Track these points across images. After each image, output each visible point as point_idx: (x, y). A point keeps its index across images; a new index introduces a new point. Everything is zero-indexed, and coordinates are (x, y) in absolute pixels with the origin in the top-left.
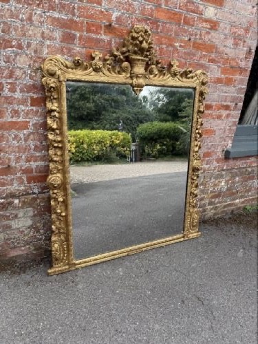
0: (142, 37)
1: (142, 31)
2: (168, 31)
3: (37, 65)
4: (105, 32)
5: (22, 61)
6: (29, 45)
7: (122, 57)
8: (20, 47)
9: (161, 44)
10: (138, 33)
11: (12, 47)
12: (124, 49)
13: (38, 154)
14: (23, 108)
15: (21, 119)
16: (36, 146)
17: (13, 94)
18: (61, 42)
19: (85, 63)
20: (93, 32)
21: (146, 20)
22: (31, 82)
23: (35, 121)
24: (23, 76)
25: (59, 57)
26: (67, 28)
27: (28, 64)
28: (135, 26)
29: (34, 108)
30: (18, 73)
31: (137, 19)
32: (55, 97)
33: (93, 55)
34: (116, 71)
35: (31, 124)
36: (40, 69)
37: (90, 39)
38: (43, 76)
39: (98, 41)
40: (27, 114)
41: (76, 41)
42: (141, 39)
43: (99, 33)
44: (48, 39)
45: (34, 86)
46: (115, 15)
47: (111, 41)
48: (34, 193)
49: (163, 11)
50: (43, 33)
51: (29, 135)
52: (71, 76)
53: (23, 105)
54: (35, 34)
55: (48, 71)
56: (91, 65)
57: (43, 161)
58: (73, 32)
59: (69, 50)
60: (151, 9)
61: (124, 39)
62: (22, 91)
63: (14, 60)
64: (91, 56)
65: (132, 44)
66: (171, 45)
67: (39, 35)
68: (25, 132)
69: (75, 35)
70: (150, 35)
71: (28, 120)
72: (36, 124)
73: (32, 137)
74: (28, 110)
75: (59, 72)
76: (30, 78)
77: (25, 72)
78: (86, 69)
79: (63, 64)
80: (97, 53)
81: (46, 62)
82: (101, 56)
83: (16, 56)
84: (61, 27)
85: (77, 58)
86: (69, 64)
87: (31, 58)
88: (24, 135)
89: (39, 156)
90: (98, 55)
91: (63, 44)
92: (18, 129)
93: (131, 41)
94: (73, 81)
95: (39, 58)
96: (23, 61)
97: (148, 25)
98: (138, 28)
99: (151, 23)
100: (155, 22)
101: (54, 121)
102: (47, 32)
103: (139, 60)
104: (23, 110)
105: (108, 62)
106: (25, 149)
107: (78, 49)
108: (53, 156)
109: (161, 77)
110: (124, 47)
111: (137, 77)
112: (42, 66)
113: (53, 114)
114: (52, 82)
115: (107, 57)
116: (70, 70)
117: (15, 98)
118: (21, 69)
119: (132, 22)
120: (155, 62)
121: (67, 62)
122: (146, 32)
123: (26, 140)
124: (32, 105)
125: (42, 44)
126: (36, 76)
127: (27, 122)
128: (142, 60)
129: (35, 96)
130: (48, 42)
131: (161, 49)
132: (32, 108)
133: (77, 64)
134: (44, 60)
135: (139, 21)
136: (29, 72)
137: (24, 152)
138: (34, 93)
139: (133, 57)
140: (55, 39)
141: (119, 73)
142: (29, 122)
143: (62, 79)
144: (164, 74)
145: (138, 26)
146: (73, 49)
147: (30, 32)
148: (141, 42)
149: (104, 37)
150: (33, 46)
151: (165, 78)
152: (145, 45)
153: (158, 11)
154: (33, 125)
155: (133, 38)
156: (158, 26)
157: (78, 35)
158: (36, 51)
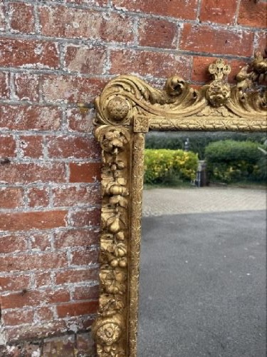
3: (86, 98)
4: (241, 17)
5: (55, 91)
6: (71, 53)
8: (51, 59)
11: (33, 60)
13: (79, 268)
14: (54, 185)
15: (50, 208)
16: (76, 255)
17: (34, 161)
18: (142, 43)
19: (192, 90)
20: (215, 17)
22: (73, 135)
23: (77, 210)
24: (57, 123)
25: (134, 77)
26: (158, 11)
27: (68, 95)
29: (77, 185)
30: (46, 116)
32: (122, 165)
33: (212, 71)
34: (257, 104)
35: (69, 215)
36: (93, 105)
37: (207, 35)
38: (99, 123)
39: (224, 38)
40: (62, 197)
41: (176, 41)
43: (228, 21)
44: (115, 39)
45: (79, 143)
47: (252, 37)
48: (70, 333)
50: (104, 24)
51: (64, 236)
52: (158, 121)
53: (55, 180)
54: (86, 28)
55: (109, 110)
56: (204, 94)
57: (90, 279)
58: (171, 19)
59: (159, 61)
62: (53, 153)
63: (37, 89)
64: (207, 72)
67: (95, 30)
68: (57, 230)
69: (174, 27)
71: (64, 208)
72: (79, 214)
73: (70, 238)
74: (64, 190)
75: (133, 113)
76: (71, 126)
77: (60, 115)
78: (192, 101)
79: (143, 95)
80: (220, 66)
81: (106, 92)
82: (229, 72)
83: (41, 80)
84: (145, 10)
85: (175, 80)
86: (156, 92)
87: (75, 84)
88: (55, 235)
89: (81, 272)
90: (222, 69)
91: (146, 49)
92: (42, 227)
94: (162, 130)
95: (92, 81)
96: (57, 91)
101: (116, 213)
102: (112, 21)
104: (54, 191)
105: (242, 84)
106: (57, 261)
107: (177, 58)
108: (109, 283)
112: (97, 99)
113: (114, 200)
114: (116, 136)
115: (242, 74)
116: (157, 105)
117: (38, 168)
118: (51, 107)
121: (152, 90)
123: (58, 245)
124: (72, 180)
125: (99, 51)
126: (83, 121)
127: (61, 212)
129: (81, 162)
130: (113, 46)
132: (73, 185)
133: (174, 92)
134: (103, 85)
136: (69, 113)
137: (54, 267)
138: (77, 156)
140: (131, 39)
141: (263, 107)
142: (66, 212)
143: (138, 127)
146: (168, 59)
147: (76, 25)
149: (237, 29)
150: (80, 57)
154: (73, 216)
157: (182, 26)
158: (85, 68)
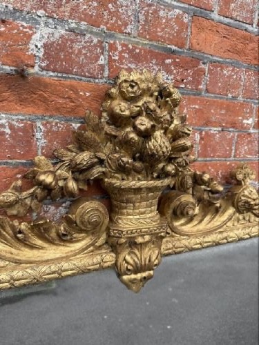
0: (150, 114)
1: (148, 92)
2: (228, 86)
7: (72, 185)
9: (208, 123)
10: (132, 100)
12: (84, 157)
21: (161, 56)
28: (124, 76)
31: (131, 52)
34: (53, 234)
42: (144, 123)
46: (41, 36)
49: (215, 28)
60: (178, 19)
61: (84, 121)
65: (111, 138)
66: (234, 125)
70: (176, 103)
93: (109, 129)
97: (169, 72)
98: (133, 84)
99: (176, 65)
100: (191, 62)
103: (138, 190)
109: (208, 218)
110: (81, 150)
111: (132, 244)
119: (110, 60)
120: (190, 181)
122: (163, 94)
128: (150, 189)
131: (206, 138)
135: (137, 58)
139: (117, 182)
141: (63, 239)
144: (217, 210)
145: (134, 76)
148: (146, 135)
151: (219, 220)
152: (159, 142)
153: (201, 29)
155: (117, 120)
156: (199, 74)
